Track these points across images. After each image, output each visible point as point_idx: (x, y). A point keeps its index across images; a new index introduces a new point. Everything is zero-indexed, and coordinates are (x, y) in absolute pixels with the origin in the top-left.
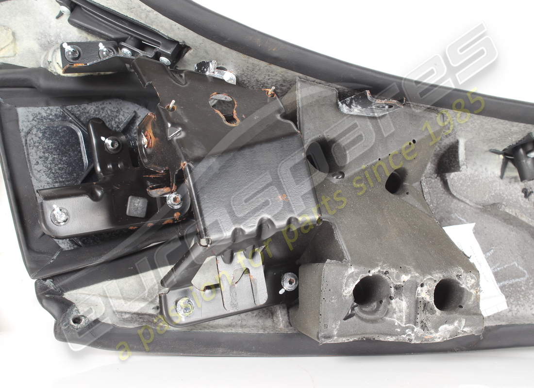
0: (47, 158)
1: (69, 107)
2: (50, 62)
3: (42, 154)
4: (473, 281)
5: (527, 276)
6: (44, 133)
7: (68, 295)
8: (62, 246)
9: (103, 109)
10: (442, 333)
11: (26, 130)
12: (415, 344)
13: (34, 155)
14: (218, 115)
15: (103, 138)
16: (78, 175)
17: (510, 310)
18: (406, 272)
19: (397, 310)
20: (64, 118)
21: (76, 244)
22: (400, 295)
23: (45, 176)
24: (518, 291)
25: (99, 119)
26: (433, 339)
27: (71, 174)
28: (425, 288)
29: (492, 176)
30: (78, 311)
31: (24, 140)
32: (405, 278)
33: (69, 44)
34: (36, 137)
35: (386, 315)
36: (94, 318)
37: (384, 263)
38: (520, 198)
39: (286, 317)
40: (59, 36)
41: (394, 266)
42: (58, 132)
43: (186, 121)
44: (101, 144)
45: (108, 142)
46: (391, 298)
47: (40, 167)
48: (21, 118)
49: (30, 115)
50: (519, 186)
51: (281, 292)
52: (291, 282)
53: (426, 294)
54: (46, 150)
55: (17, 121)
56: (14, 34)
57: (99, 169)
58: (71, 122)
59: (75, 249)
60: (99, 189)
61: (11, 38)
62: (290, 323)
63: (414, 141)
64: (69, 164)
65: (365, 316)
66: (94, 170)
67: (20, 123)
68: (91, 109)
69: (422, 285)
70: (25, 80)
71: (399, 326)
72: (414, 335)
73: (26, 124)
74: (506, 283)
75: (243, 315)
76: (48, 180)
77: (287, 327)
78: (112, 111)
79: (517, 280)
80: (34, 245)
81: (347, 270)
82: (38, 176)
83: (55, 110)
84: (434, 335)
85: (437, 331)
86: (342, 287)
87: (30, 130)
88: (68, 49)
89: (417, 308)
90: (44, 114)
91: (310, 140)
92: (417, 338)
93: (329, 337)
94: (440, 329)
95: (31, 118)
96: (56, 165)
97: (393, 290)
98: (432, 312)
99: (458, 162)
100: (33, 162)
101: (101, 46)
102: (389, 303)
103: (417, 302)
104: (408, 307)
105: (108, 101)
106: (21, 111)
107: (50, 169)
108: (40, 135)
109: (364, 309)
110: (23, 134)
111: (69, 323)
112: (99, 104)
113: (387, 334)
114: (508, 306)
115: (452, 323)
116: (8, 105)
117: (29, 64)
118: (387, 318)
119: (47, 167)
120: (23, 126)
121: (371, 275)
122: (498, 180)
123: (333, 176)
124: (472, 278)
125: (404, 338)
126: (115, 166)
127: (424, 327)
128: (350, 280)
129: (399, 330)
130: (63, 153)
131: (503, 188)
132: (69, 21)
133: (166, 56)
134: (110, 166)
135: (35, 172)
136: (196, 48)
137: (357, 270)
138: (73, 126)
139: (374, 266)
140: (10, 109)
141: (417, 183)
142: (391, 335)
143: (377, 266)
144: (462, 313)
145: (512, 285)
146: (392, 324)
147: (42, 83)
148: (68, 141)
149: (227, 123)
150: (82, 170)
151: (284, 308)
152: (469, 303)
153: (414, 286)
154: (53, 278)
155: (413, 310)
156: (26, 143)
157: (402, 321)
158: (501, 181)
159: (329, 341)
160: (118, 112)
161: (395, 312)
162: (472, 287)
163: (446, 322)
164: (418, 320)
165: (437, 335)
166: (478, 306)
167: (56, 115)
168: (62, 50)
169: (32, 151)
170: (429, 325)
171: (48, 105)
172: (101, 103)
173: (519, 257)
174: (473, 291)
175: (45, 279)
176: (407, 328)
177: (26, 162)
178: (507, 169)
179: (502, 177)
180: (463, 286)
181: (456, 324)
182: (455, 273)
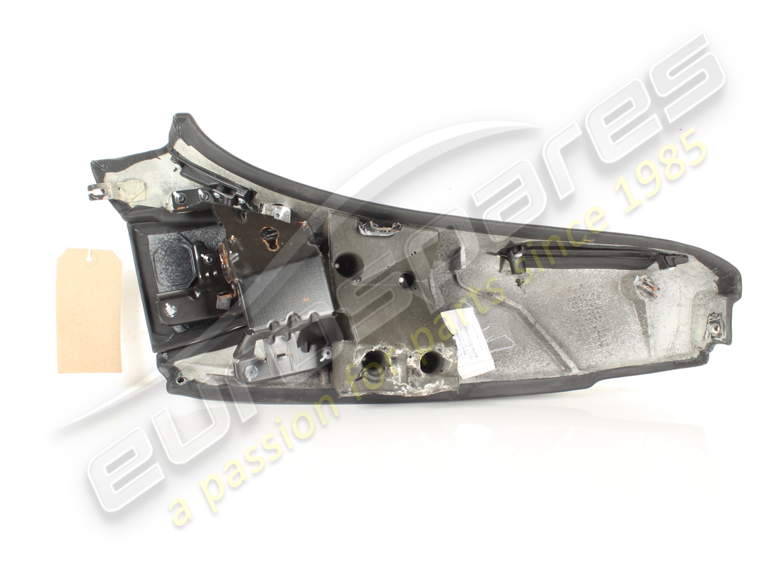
0: (168, 269)
1: (183, 233)
2: (167, 204)
3: (164, 267)
4: (451, 353)
5: (514, 345)
6: (166, 252)
7: (177, 364)
8: (176, 329)
9: (206, 233)
10: (427, 390)
11: (153, 250)
12: (408, 397)
13: (159, 267)
14: (264, 243)
15: (202, 255)
16: (188, 280)
17: (498, 370)
18: (399, 347)
19: (394, 374)
20: (180, 240)
21: (186, 328)
22: (396, 363)
23: (166, 282)
24: (506, 356)
25: (200, 242)
26: (420, 393)
27: (183, 279)
28: (413, 359)
29: (493, 270)
30: (181, 374)
31: (152, 258)
32: (399, 352)
33: (177, 192)
34: (160, 255)
35: (387, 377)
36: (192, 379)
37: (384, 341)
38: (514, 287)
39: (327, 377)
40: (176, 183)
41: (391, 344)
42: (175, 250)
43: (242, 249)
44: (201, 259)
45: (206, 258)
46: (390, 366)
47: (163, 275)
48: (150, 243)
49: (156, 240)
50: (513, 278)
51: (322, 360)
52: (328, 353)
53: (414, 362)
54: (167, 264)
55: (148, 244)
56: (145, 184)
57: (200, 276)
58: (184, 243)
59: (185, 332)
60: (198, 292)
61: (144, 187)
62: (329, 381)
63: (415, 253)
64: (183, 273)
65: (372, 378)
66: (197, 277)
67: (150, 246)
68: (198, 234)
69: (410, 357)
70: (151, 217)
71: (397, 385)
72: (406, 391)
73: (154, 246)
74: (497, 350)
75: (298, 376)
76: (168, 284)
77: (328, 384)
78: (212, 234)
79: (506, 348)
80: (158, 329)
81: (355, 347)
82: (162, 282)
83: (174, 235)
84: (421, 391)
85: (423, 388)
86: (353, 359)
87: (157, 250)
88: (177, 196)
89: (408, 373)
90: (166, 239)
91: (337, 255)
92: (408, 393)
93: (346, 393)
94: (425, 387)
95: (157, 242)
96: (174, 274)
97: (390, 360)
98: (419, 375)
99: (460, 263)
100: (159, 272)
101: (200, 192)
102: (389, 369)
103: (408, 368)
104: (402, 372)
105: (210, 227)
106: (150, 237)
107: (170, 276)
108: (164, 253)
109: (373, 373)
110: (151, 253)
111: (175, 382)
112: (204, 229)
113: (388, 391)
114: (496, 367)
115: (434, 382)
116: (142, 234)
117: (156, 205)
118: (388, 380)
119: (168, 275)
120: (152, 248)
121: (373, 350)
122: (498, 273)
123: (353, 280)
124: (450, 351)
125: (400, 393)
126: (211, 274)
127: (413, 385)
128: (358, 354)
129: (396, 388)
130: (179, 265)
131: (501, 279)
132: (181, 174)
133: (241, 197)
134: (207, 274)
135: (159, 279)
136: (260, 193)
137: (362, 347)
138: (186, 246)
139: (375, 344)
140: (143, 237)
141: (426, 280)
142: (391, 391)
143: (378, 344)
144: (442, 375)
145: (501, 352)
146: (391, 383)
147: (163, 218)
148: (182, 257)
149: (270, 249)
150: (192, 277)
151: (326, 371)
152: (448, 368)
153: (405, 357)
154: (168, 352)
155: (405, 373)
156: (154, 260)
157: (398, 382)
158: (500, 274)
159: (346, 395)
160: (217, 234)
161: (392, 376)
162: (451, 357)
163: (429, 382)
164: (409, 381)
165: (423, 391)
166: (456, 370)
167: (174, 239)
168: (173, 196)
169: (158, 265)
170: (417, 384)
171: (168, 232)
172: (205, 228)
173: (509, 331)
174: (451, 360)
175: (162, 353)
176: (402, 386)
177: (153, 272)
178: (504, 265)
179: (500, 271)
180: (444, 357)
181: (437, 383)
182: (437, 348)
